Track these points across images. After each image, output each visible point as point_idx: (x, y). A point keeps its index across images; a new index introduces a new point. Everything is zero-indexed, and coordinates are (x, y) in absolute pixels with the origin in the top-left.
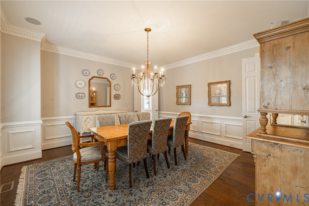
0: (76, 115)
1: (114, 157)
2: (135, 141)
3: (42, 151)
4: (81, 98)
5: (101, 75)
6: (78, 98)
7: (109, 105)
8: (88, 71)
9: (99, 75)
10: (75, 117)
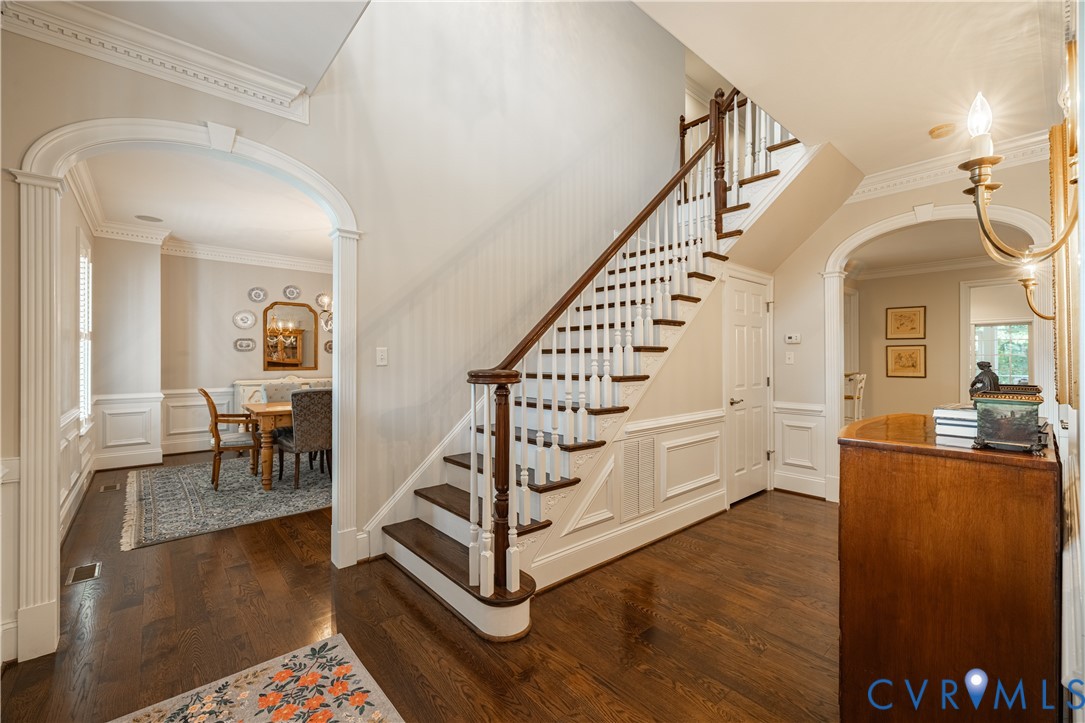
0: (233, 386)
1: (269, 440)
2: (305, 419)
3: (164, 456)
4: (246, 350)
5: (294, 298)
6: (239, 350)
7: (313, 366)
8: (262, 290)
9: (289, 298)
10: (231, 390)
